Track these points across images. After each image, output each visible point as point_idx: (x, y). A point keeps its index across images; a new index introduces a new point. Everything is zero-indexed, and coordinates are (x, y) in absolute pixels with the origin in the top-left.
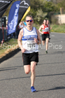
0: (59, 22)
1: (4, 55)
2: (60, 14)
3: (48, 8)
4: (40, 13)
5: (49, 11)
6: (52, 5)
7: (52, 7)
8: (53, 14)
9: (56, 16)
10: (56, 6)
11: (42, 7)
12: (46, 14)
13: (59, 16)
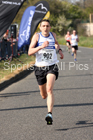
0: (88, 33)
1: (13, 75)
2: (88, 22)
3: (73, 14)
4: (62, 20)
5: (74, 18)
6: (79, 10)
7: (79, 13)
8: (79, 22)
9: (84, 25)
10: (84, 11)
11: (65, 12)
12: (70, 22)
13: (88, 25)
